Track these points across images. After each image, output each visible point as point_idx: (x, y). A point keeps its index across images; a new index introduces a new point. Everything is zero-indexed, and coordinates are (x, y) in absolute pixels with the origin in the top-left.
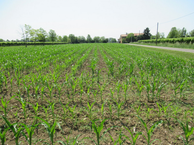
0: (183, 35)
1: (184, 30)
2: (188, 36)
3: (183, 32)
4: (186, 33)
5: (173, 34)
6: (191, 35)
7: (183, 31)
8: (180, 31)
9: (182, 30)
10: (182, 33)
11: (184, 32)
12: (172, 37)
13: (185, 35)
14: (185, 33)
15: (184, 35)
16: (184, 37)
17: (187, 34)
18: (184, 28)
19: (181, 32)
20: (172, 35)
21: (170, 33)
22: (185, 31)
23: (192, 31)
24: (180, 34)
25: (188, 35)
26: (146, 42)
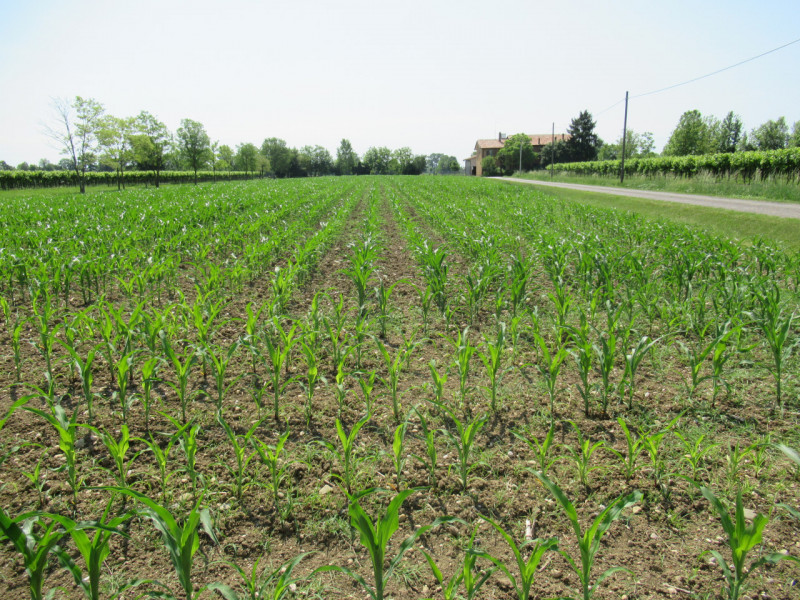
0: (729, 142)
1: (733, 121)
2: (749, 148)
3: (726, 132)
4: (741, 135)
5: (690, 137)
6: (761, 144)
7: (728, 127)
8: (716, 126)
9: (725, 122)
10: (725, 136)
11: (731, 130)
12: (683, 151)
13: (735, 141)
14: (736, 135)
15: (732, 144)
16: (733, 150)
17: (745, 139)
18: (731, 115)
19: (720, 131)
20: (685, 142)
21: (677, 135)
22: (737, 127)
23: (763, 127)
24: (717, 138)
25: (748, 142)
26: (579, 171)
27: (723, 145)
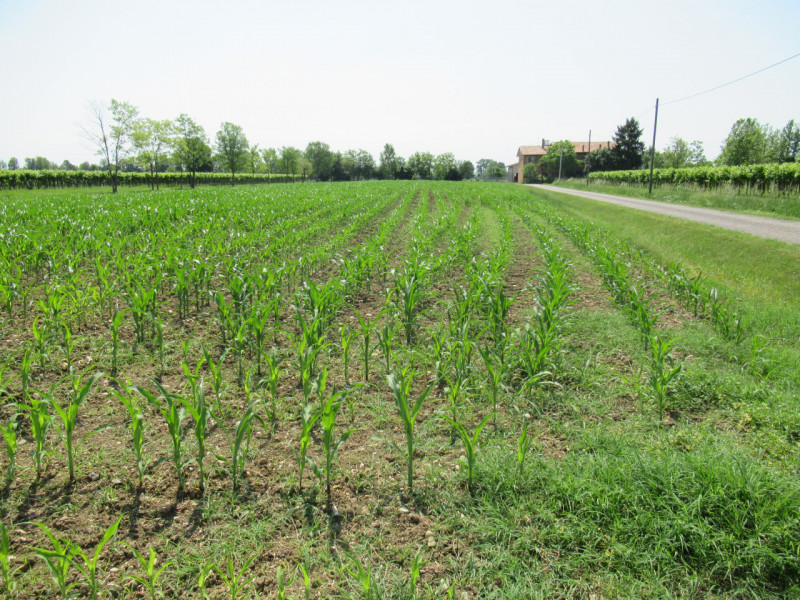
0: (788, 152)
1: (794, 130)
3: (785, 141)
5: (743, 146)
7: (788, 136)
8: (778, 131)
9: (784, 131)
10: (784, 146)
11: (791, 139)
12: (737, 162)
13: (795, 151)
14: (796, 144)
15: (791, 154)
16: (792, 160)
18: (791, 124)
19: (779, 141)
20: (737, 151)
21: (729, 145)
22: (797, 136)
24: (775, 148)
27: (782, 155)
